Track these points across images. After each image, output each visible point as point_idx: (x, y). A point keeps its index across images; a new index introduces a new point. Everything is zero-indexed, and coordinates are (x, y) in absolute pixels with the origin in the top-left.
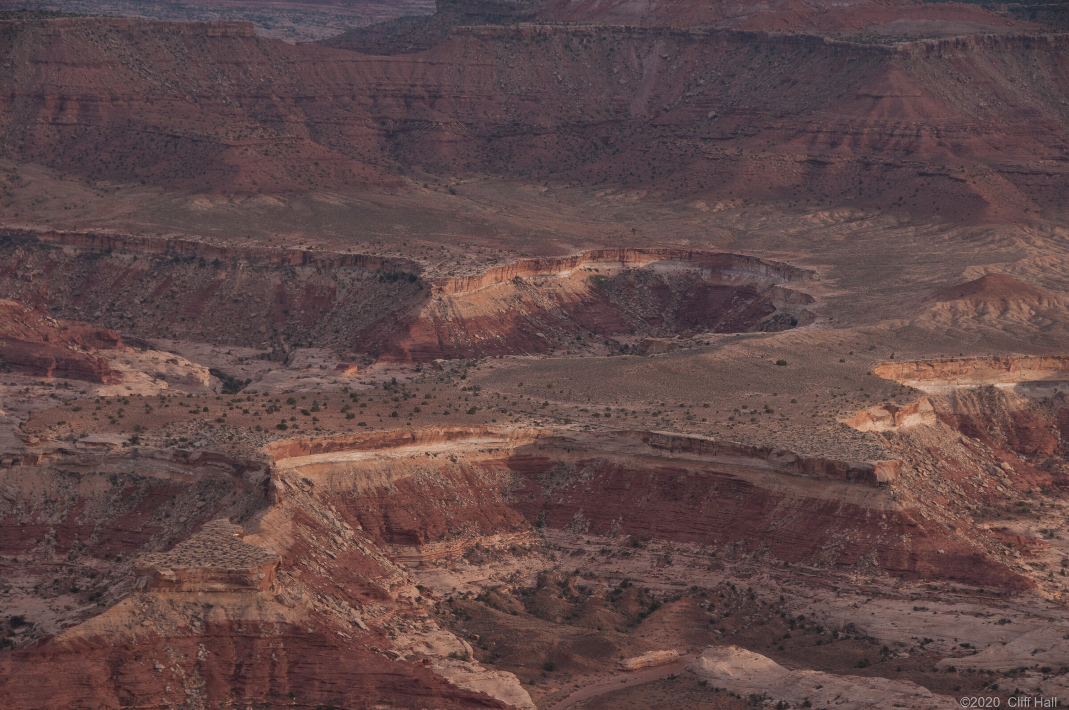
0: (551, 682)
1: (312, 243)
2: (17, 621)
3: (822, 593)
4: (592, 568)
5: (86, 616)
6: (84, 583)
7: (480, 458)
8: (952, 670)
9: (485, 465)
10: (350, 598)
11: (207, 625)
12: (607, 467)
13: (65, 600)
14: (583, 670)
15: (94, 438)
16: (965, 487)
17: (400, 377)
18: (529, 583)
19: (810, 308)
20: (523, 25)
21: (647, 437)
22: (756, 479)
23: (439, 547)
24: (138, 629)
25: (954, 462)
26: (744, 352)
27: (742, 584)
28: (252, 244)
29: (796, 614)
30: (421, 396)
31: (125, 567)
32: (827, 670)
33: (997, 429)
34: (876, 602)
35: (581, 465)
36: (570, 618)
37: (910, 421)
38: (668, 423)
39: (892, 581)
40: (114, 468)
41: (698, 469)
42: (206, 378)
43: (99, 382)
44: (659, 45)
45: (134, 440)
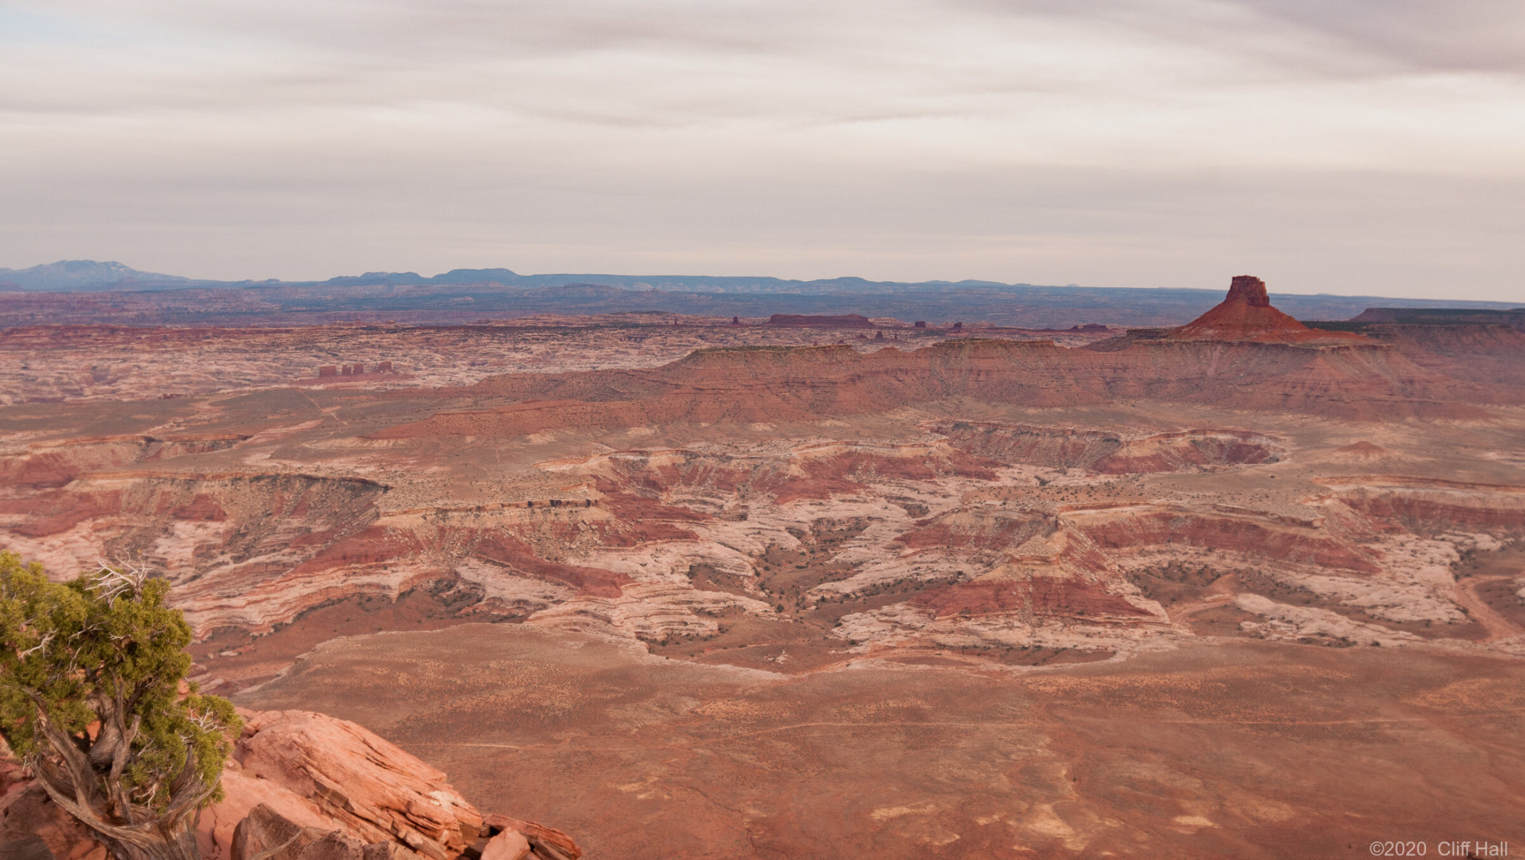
0: (1174, 606)
1: (1076, 426)
2: (960, 573)
3: (1290, 572)
4: (1191, 560)
5: (986, 572)
6: (985, 559)
7: (1144, 514)
8: (1346, 605)
9: (1146, 517)
10: (1089, 568)
11: (1033, 578)
12: (1198, 519)
13: (978, 565)
14: (1187, 601)
15: (988, 502)
16: (1352, 530)
17: (1112, 480)
18: (1165, 565)
19: (1285, 454)
20: (1162, 340)
21: (1214, 506)
22: (1262, 525)
23: (1127, 549)
24: (1005, 578)
25: (1347, 519)
26: (1257, 472)
27: (1256, 568)
28: (1052, 427)
29: (1279, 581)
30: (1119, 488)
31: (1001, 553)
32: (1292, 604)
33: (1366, 506)
34: (1313, 577)
35: (1187, 517)
36: (1182, 580)
37: (1328, 502)
38: (1224, 501)
39: (1320, 568)
40: (997, 514)
41: (1237, 520)
42: (1035, 482)
43: (991, 480)
44: (1219, 347)
45: (1004, 504)
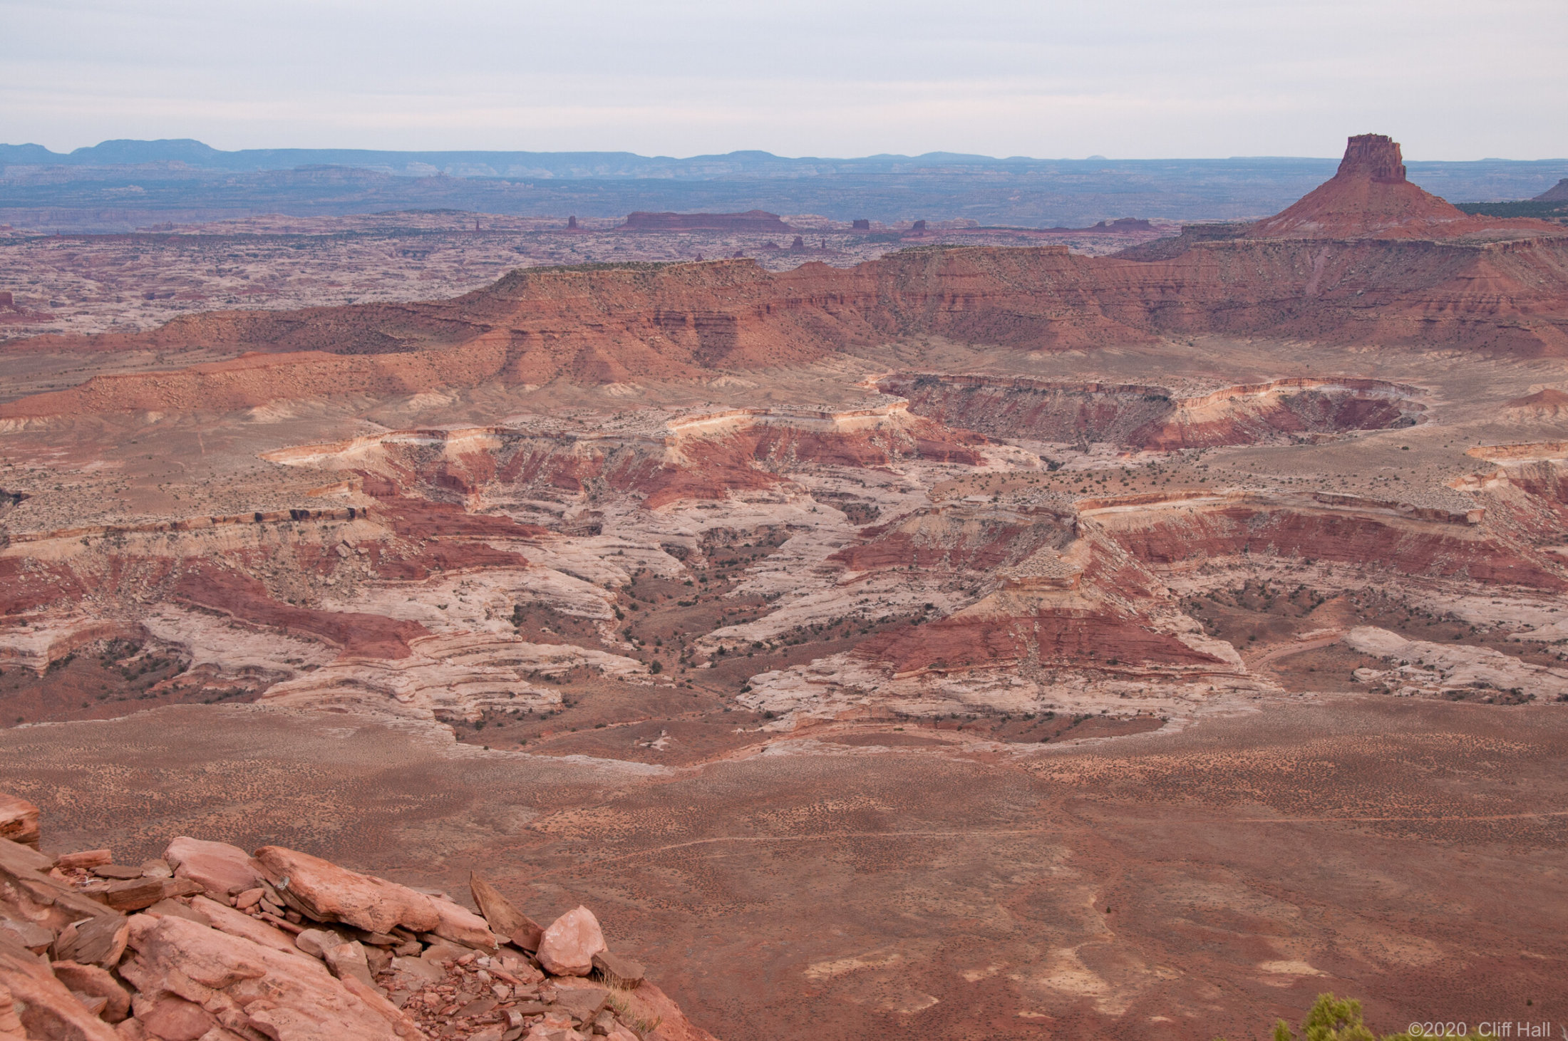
0: (1253, 648)
1: (1102, 378)
2: (929, 606)
3: (1431, 593)
4: (1279, 578)
5: (968, 604)
6: (967, 584)
7: (1208, 510)
8: (1518, 640)
9: (1211, 514)
10: (1125, 595)
11: (1040, 611)
12: (1290, 515)
13: (956, 594)
14: (1274, 641)
15: (971, 498)
16: (1528, 525)
17: (1157, 460)
18: (1240, 587)
19: (1424, 413)
20: (1236, 240)
21: (1316, 496)
22: (1388, 522)
23: (1182, 564)
24: (998, 612)
25: (1521, 510)
26: (1381, 442)
27: (1378, 588)
28: (1066, 380)
29: (1413, 606)
30: (1170, 471)
31: (990, 575)
32: (1434, 641)
33: (1550, 489)
34: (1467, 598)
35: (1273, 513)
36: (1265, 608)
37: (1491, 485)
38: (1330, 487)
39: (1478, 585)
40: (984, 516)
41: (1350, 515)
42: (1039, 464)
43: (974, 464)
44: (1325, 250)
45: (995, 500)
